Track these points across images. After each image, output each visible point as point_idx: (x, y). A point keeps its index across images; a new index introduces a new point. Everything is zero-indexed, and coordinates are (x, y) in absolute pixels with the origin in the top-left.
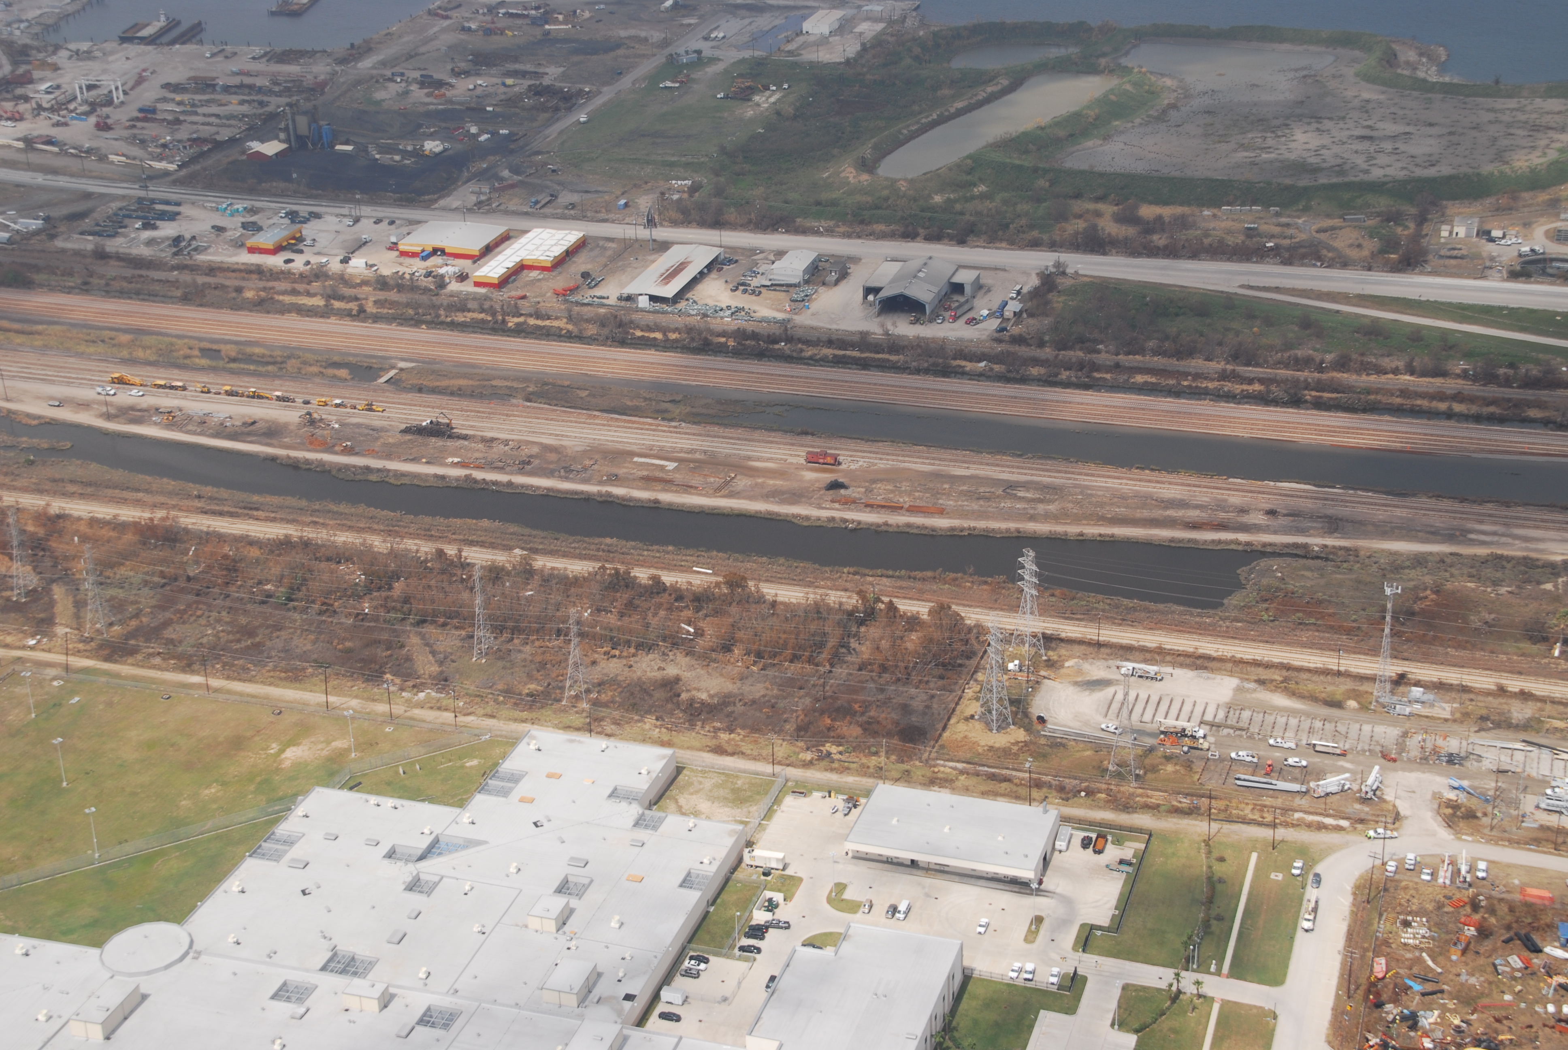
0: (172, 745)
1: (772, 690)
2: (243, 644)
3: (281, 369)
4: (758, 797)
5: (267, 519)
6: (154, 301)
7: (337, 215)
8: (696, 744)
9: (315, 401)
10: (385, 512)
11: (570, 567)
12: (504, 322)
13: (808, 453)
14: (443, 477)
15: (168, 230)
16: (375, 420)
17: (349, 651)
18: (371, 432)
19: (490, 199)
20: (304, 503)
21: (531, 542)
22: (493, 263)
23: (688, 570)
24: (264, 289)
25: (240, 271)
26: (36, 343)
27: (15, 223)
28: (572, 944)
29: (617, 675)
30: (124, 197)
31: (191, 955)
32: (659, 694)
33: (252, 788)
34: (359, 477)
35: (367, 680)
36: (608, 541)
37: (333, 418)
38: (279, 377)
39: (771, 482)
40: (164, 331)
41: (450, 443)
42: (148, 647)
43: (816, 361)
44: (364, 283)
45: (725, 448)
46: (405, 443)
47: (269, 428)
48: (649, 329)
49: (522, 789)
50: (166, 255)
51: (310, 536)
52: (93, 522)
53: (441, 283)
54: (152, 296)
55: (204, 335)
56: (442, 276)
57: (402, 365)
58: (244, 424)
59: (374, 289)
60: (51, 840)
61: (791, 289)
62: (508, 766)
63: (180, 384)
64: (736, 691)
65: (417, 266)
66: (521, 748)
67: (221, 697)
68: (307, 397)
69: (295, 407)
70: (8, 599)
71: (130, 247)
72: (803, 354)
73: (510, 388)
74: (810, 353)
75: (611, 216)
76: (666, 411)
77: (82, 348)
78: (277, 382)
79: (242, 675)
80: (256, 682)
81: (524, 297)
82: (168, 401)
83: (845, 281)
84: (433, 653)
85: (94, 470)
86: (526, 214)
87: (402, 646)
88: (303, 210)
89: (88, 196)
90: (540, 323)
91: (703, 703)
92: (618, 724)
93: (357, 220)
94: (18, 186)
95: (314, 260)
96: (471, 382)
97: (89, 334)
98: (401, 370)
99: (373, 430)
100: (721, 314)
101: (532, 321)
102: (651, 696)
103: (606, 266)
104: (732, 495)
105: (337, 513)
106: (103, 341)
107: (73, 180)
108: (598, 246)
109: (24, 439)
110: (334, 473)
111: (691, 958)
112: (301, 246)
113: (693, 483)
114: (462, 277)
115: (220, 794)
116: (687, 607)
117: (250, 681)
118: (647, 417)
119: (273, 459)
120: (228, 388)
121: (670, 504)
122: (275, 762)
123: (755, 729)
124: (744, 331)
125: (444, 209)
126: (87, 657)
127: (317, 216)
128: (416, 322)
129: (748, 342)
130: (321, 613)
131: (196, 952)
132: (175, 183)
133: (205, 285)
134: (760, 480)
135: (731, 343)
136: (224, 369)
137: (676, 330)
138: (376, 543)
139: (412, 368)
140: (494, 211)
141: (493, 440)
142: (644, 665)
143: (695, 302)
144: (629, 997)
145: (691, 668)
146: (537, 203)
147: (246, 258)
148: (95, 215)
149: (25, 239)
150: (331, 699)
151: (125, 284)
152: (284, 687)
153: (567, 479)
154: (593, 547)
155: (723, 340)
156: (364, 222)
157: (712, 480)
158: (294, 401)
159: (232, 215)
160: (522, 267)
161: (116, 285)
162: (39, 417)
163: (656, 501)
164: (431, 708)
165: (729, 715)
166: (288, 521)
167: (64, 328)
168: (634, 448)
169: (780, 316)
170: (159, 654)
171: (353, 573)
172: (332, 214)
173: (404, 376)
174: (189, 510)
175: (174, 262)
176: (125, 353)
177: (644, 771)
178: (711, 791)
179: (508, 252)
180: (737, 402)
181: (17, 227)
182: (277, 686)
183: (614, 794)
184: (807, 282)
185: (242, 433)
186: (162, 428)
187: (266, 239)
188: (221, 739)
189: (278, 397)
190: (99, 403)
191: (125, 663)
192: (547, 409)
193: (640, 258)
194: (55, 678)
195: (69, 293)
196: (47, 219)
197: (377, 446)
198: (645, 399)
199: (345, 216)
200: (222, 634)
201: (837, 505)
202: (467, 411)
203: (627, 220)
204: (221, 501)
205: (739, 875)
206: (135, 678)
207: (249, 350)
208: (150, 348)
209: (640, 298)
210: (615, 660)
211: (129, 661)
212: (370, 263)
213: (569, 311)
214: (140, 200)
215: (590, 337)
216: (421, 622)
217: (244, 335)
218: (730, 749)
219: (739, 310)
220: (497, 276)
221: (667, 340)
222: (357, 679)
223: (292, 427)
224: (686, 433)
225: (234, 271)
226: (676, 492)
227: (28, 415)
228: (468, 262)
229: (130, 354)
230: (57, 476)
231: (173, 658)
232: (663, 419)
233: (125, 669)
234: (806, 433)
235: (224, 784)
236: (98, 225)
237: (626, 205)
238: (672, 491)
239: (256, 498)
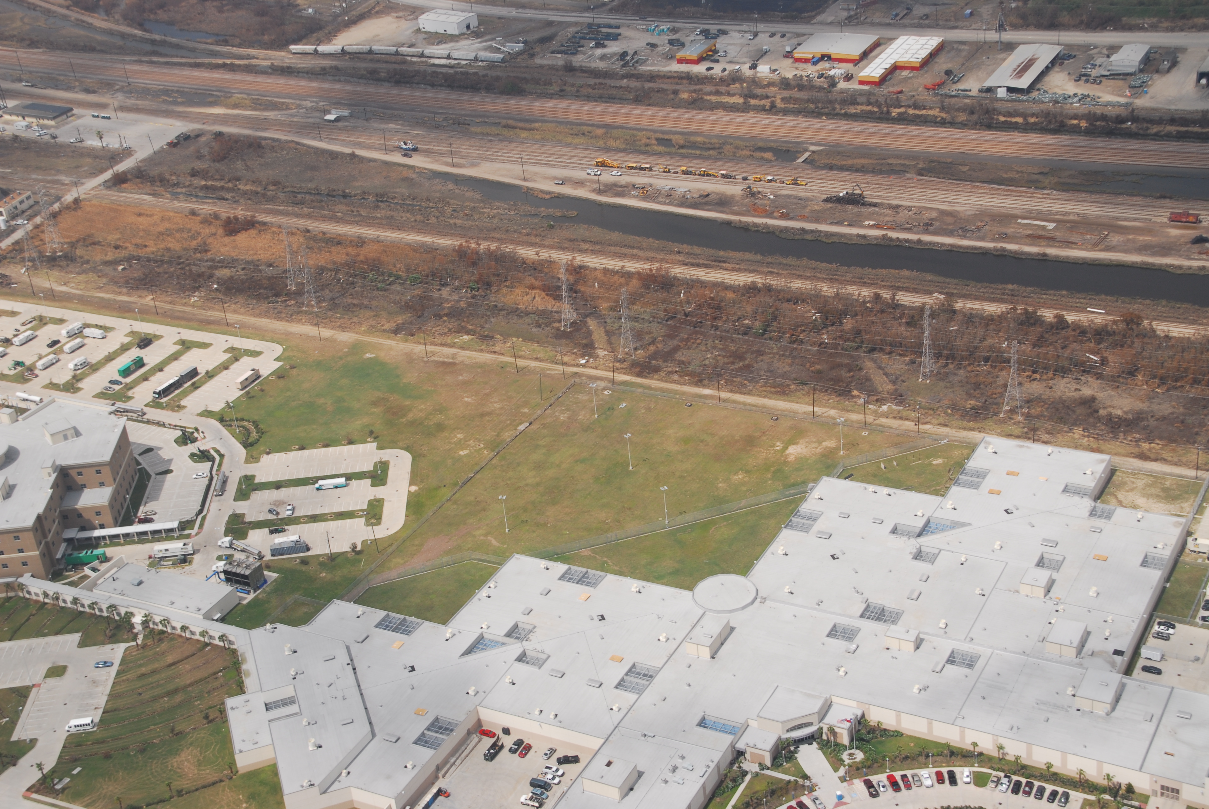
0: (702, 441)
1: (1178, 409)
2: (737, 366)
3: (720, 153)
4: (1187, 496)
5: (733, 270)
6: (614, 103)
7: (739, 32)
8: (1122, 451)
9: (751, 178)
10: (824, 264)
11: (986, 308)
12: (888, 112)
13: (1172, 213)
14: (864, 237)
15: (614, 48)
16: (800, 192)
17: (819, 372)
18: (799, 202)
19: (856, 14)
20: (759, 257)
21: (946, 288)
22: (873, 65)
23: (1083, 310)
24: (695, 91)
25: (674, 77)
26: (537, 137)
27: (504, 47)
28: (1060, 607)
29: (1041, 394)
30: (576, 24)
31: (758, 600)
32: (1080, 410)
33: (769, 475)
34: (797, 237)
35: (840, 395)
36: (1010, 286)
37: (768, 190)
38: (720, 160)
39: (1141, 238)
40: (625, 125)
41: (864, 210)
42: (666, 367)
43: (1161, 136)
44: (771, 84)
45: (1094, 211)
46: (828, 209)
47: (720, 199)
48: (1010, 114)
49: (989, 483)
50: (617, 66)
51: (772, 282)
52: (606, 271)
53: (832, 82)
54: (611, 99)
55: (656, 128)
56: (832, 77)
57: (813, 148)
58: (701, 196)
59: (780, 89)
60: (630, 509)
61: (1128, 77)
62: (973, 464)
63: (648, 166)
64: (1146, 409)
65: (810, 70)
66: (980, 451)
67: (730, 406)
68: (745, 175)
69: (737, 183)
70: (558, 329)
71: (589, 62)
72: (1149, 132)
73: (903, 165)
74: (1155, 130)
75: (960, 24)
76: (1037, 181)
77: (569, 140)
78: (719, 163)
79: (741, 389)
80: (754, 395)
81: (901, 92)
82: (641, 180)
83: (1175, 69)
84: (886, 374)
85: (597, 232)
86: (889, 25)
87: (861, 369)
88: (713, 28)
89: (550, 24)
90: (917, 112)
91: (1119, 417)
92: (1052, 434)
93: (756, 35)
94: (500, 18)
95: (730, 67)
96: (870, 161)
97: (572, 129)
98: (813, 152)
99: (801, 200)
100: (1070, 100)
101: (911, 111)
102: (1074, 411)
103: (963, 64)
104: (1108, 249)
105: (786, 265)
106: (583, 134)
107: (537, 12)
108: (953, 48)
109: (543, 209)
110: (777, 233)
111: (1160, 624)
112: (716, 57)
113: (1072, 239)
114: (848, 78)
115: (746, 479)
116: (1089, 340)
117: (748, 394)
118: (1021, 187)
119: (728, 223)
120: (684, 168)
121: (1057, 257)
122: (782, 456)
123: (1171, 440)
124: (1095, 114)
125: (821, 23)
126: (624, 374)
127: (725, 33)
128: (817, 114)
129: (1098, 123)
130: (792, 342)
131: (762, 598)
132: (611, 11)
133: (652, 90)
134: (1131, 237)
135: (1084, 124)
136: (676, 154)
137: (1033, 115)
138: (825, 289)
139: (821, 150)
140: (862, 24)
141: (898, 207)
142: (1062, 386)
143: (1045, 91)
144: (1117, 652)
145: (1103, 389)
146: (897, 15)
147: (675, 67)
148: (558, 38)
149: (514, 58)
150: (816, 409)
151: (590, 90)
152: (775, 399)
153: (964, 237)
154: (997, 292)
155: (1075, 122)
156: (761, 36)
157: (1088, 237)
158: (735, 178)
159: (659, 34)
160: (895, 68)
161: (584, 91)
162: (550, 193)
163: (1045, 255)
164: (895, 418)
165: (1145, 428)
166: (751, 271)
167: (554, 125)
168: (1016, 212)
169: (1123, 100)
170: (676, 372)
171: (809, 311)
172: (735, 31)
173: (816, 157)
174: (673, 262)
175: (624, 71)
176: (601, 143)
177: (1088, 472)
178: (1143, 489)
179: (883, 56)
180: (1096, 173)
181: (505, 49)
182: (770, 398)
183: (1066, 490)
184: (1141, 71)
185: (701, 203)
186: (640, 200)
187: (691, 52)
188: (737, 438)
189: (723, 175)
190: (591, 181)
191: (652, 378)
192: (937, 182)
193: (991, 57)
194: (604, 389)
195: (551, 98)
196: (525, 42)
197: (806, 212)
198: (1018, 172)
199: (745, 32)
200: (719, 358)
201: (1204, 257)
202: (872, 184)
203: (973, 26)
204: (697, 255)
205: (1185, 558)
206: (662, 390)
207: (693, 139)
208: (618, 138)
209: (999, 89)
210: (1036, 382)
211: (655, 377)
212: (773, 68)
213: (942, 102)
214: (590, 25)
215: (961, 123)
216: (872, 350)
217: (687, 127)
218: (1152, 456)
219: (1085, 97)
220: (878, 75)
221: (1027, 124)
222: (830, 394)
223: (737, 198)
224: (1058, 199)
225: (669, 78)
226: (1059, 247)
227: (542, 191)
228: (850, 65)
229: (605, 143)
230: (572, 237)
231: (687, 375)
232: (1036, 188)
233: (653, 383)
234: (1164, 197)
235: (747, 472)
236: (562, 46)
237: (971, 14)
238: (1056, 247)
239: (721, 253)
